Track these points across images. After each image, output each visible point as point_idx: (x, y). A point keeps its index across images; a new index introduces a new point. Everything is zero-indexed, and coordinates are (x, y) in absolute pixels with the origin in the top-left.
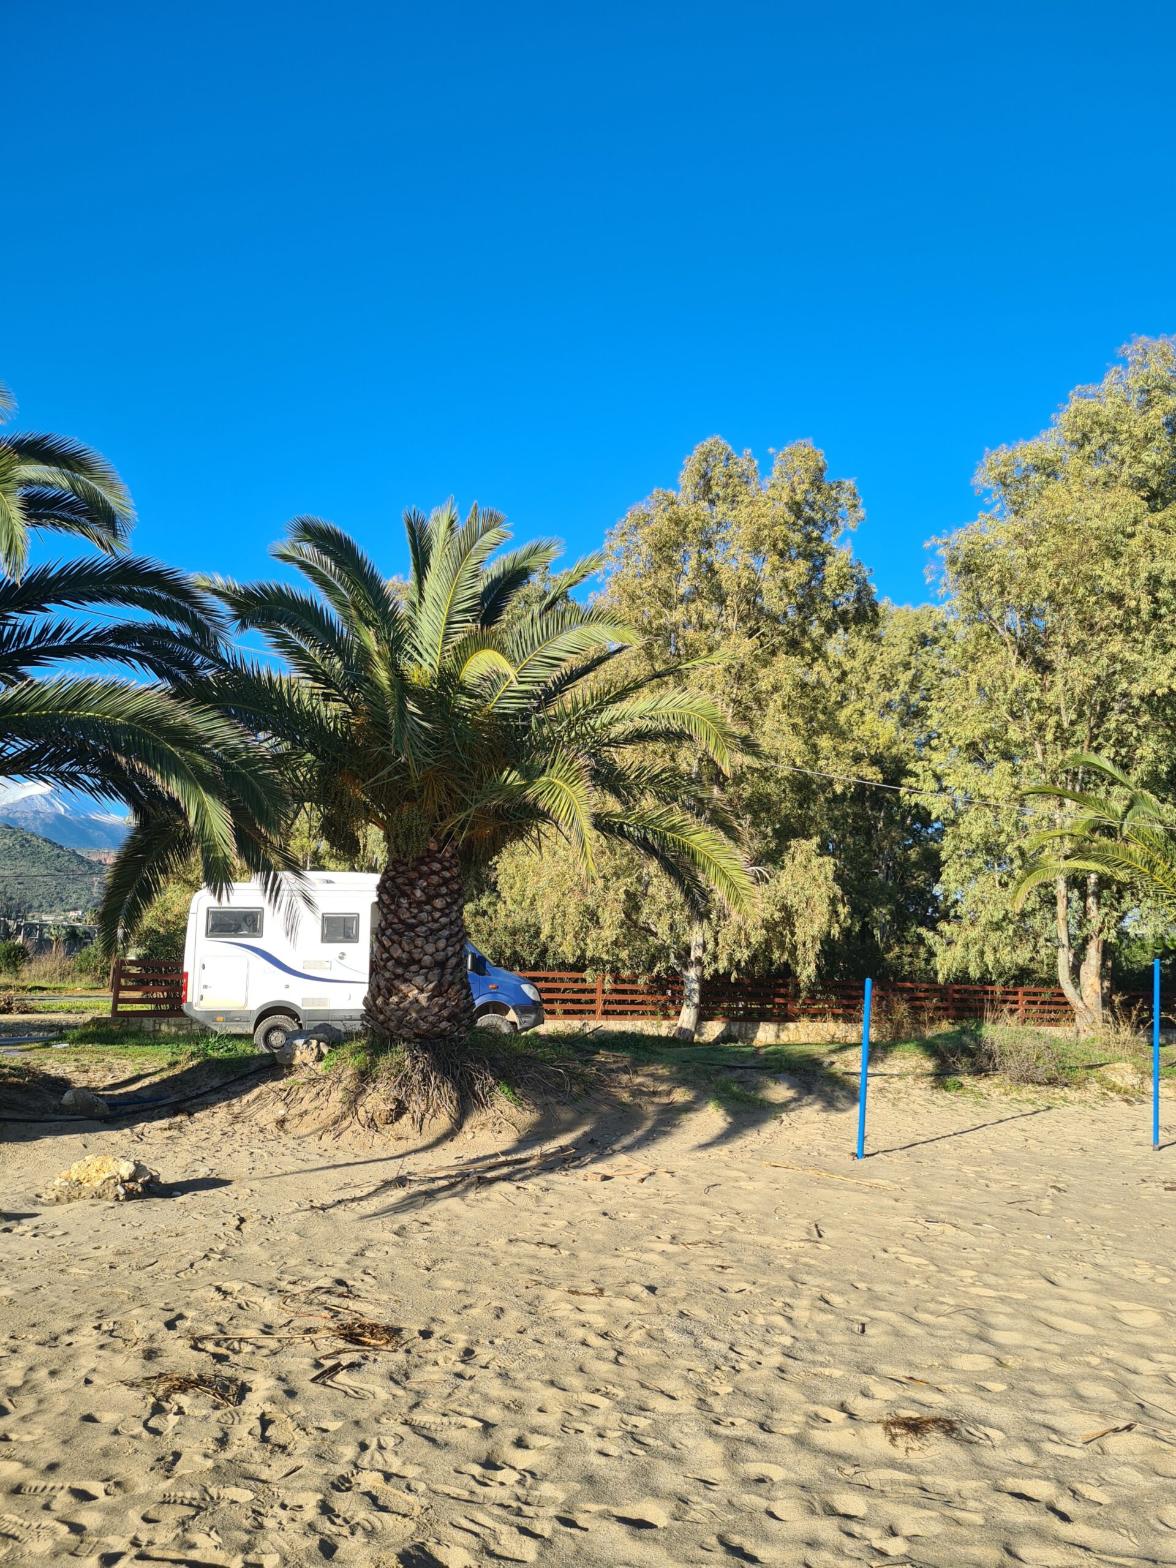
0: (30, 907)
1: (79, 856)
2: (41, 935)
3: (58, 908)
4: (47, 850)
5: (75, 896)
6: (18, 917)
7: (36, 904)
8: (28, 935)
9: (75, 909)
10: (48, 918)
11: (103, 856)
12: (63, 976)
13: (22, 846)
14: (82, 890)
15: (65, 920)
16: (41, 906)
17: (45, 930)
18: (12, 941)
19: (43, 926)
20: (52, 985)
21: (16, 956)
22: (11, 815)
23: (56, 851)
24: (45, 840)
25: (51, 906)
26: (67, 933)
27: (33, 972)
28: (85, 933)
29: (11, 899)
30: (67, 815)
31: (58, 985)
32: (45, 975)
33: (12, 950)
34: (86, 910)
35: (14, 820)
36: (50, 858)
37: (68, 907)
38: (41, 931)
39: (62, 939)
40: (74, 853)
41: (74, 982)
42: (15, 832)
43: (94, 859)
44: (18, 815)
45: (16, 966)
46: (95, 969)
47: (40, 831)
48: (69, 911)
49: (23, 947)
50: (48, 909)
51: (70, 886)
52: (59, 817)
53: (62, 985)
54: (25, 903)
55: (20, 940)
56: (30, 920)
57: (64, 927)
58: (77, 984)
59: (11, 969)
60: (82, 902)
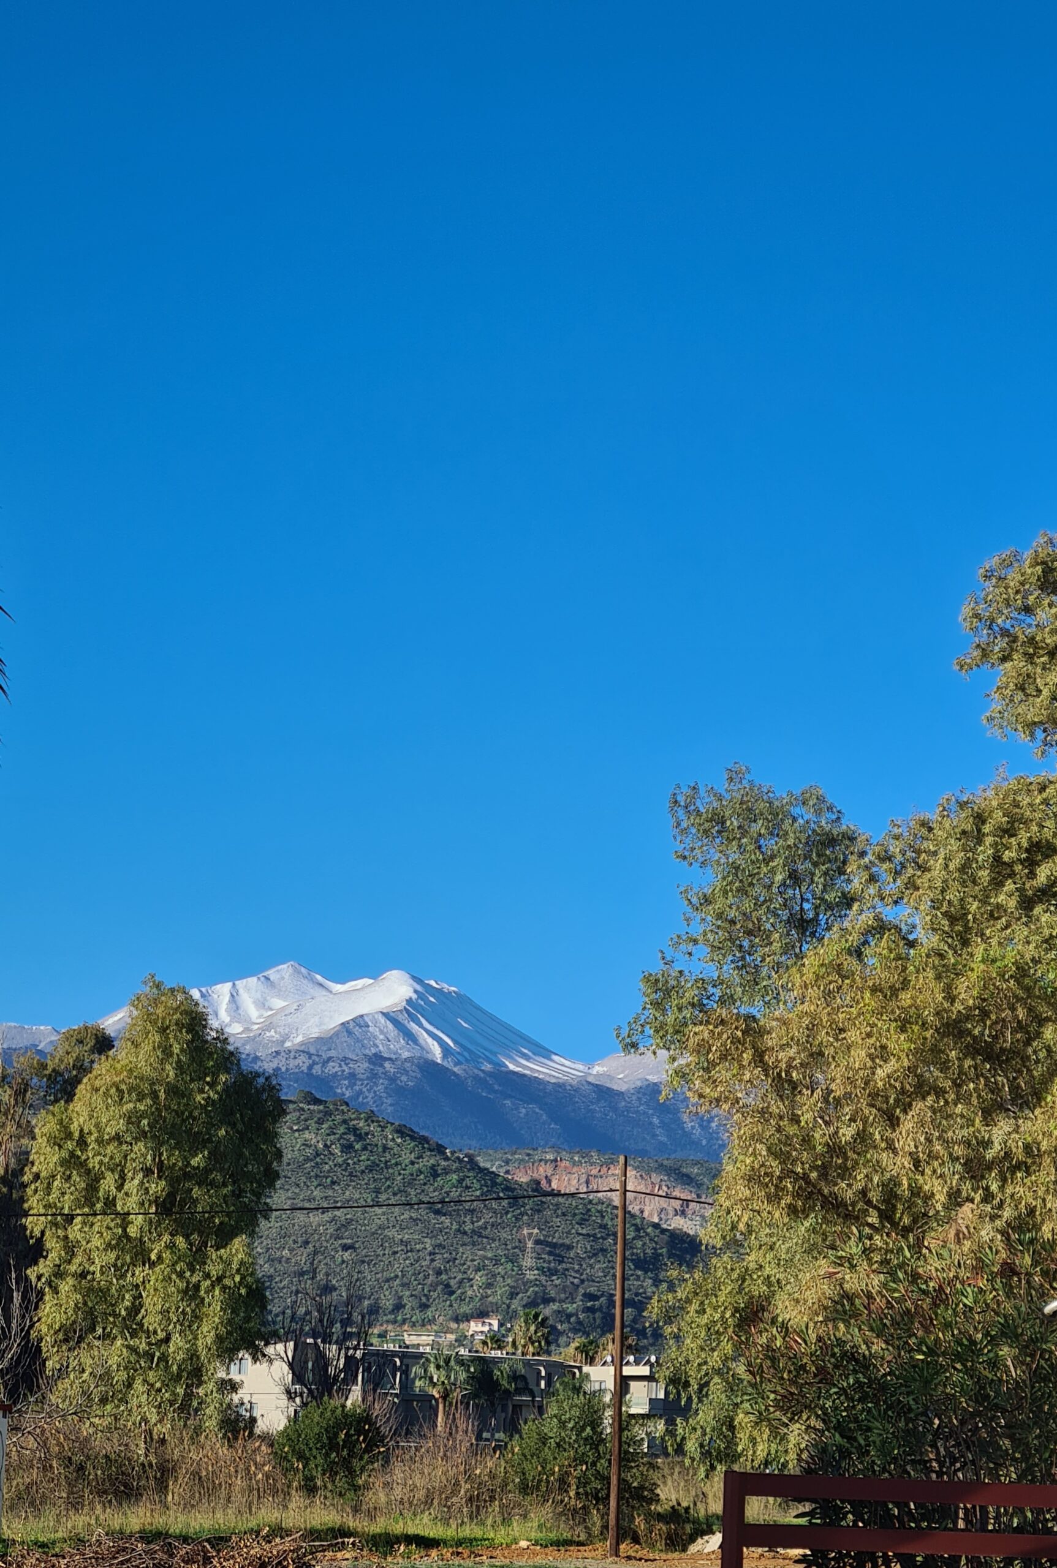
0: (374, 1310)
1: (483, 1170)
2: (407, 1384)
3: (439, 1312)
4: (407, 1157)
5: (479, 1279)
6: (348, 1336)
7: (387, 1301)
8: (375, 1383)
9: (482, 1315)
10: (421, 1340)
11: (542, 1171)
12: (477, 1504)
13: (347, 1148)
14: (497, 1262)
15: (460, 1341)
16: (399, 1307)
17: (416, 1370)
18: (335, 1402)
19: (411, 1357)
20: (450, 1532)
21: (349, 1443)
22: (317, 1070)
23: (428, 1160)
24: (401, 1131)
25: (424, 1307)
26: (472, 1378)
27: (398, 1492)
28: (515, 1377)
29: (328, 1289)
30: (449, 1064)
31: (467, 1532)
32: (428, 1502)
33: (338, 1426)
34: (509, 1316)
35: (325, 1082)
36: (413, 1178)
37: (465, 1309)
38: (406, 1372)
39: (457, 1395)
40: (473, 1164)
41: (506, 1521)
42: (328, 1113)
43: (522, 1178)
44: (333, 1068)
45: (351, 1473)
46: (563, 1482)
47: (388, 1109)
48: (467, 1318)
49: (367, 1418)
50: (418, 1316)
51: (466, 1252)
52: (428, 1067)
53: (478, 1532)
54: (361, 1299)
55: (355, 1395)
56: (376, 1344)
57: (461, 1362)
58: (516, 1527)
59: (341, 1483)
60: (498, 1295)
